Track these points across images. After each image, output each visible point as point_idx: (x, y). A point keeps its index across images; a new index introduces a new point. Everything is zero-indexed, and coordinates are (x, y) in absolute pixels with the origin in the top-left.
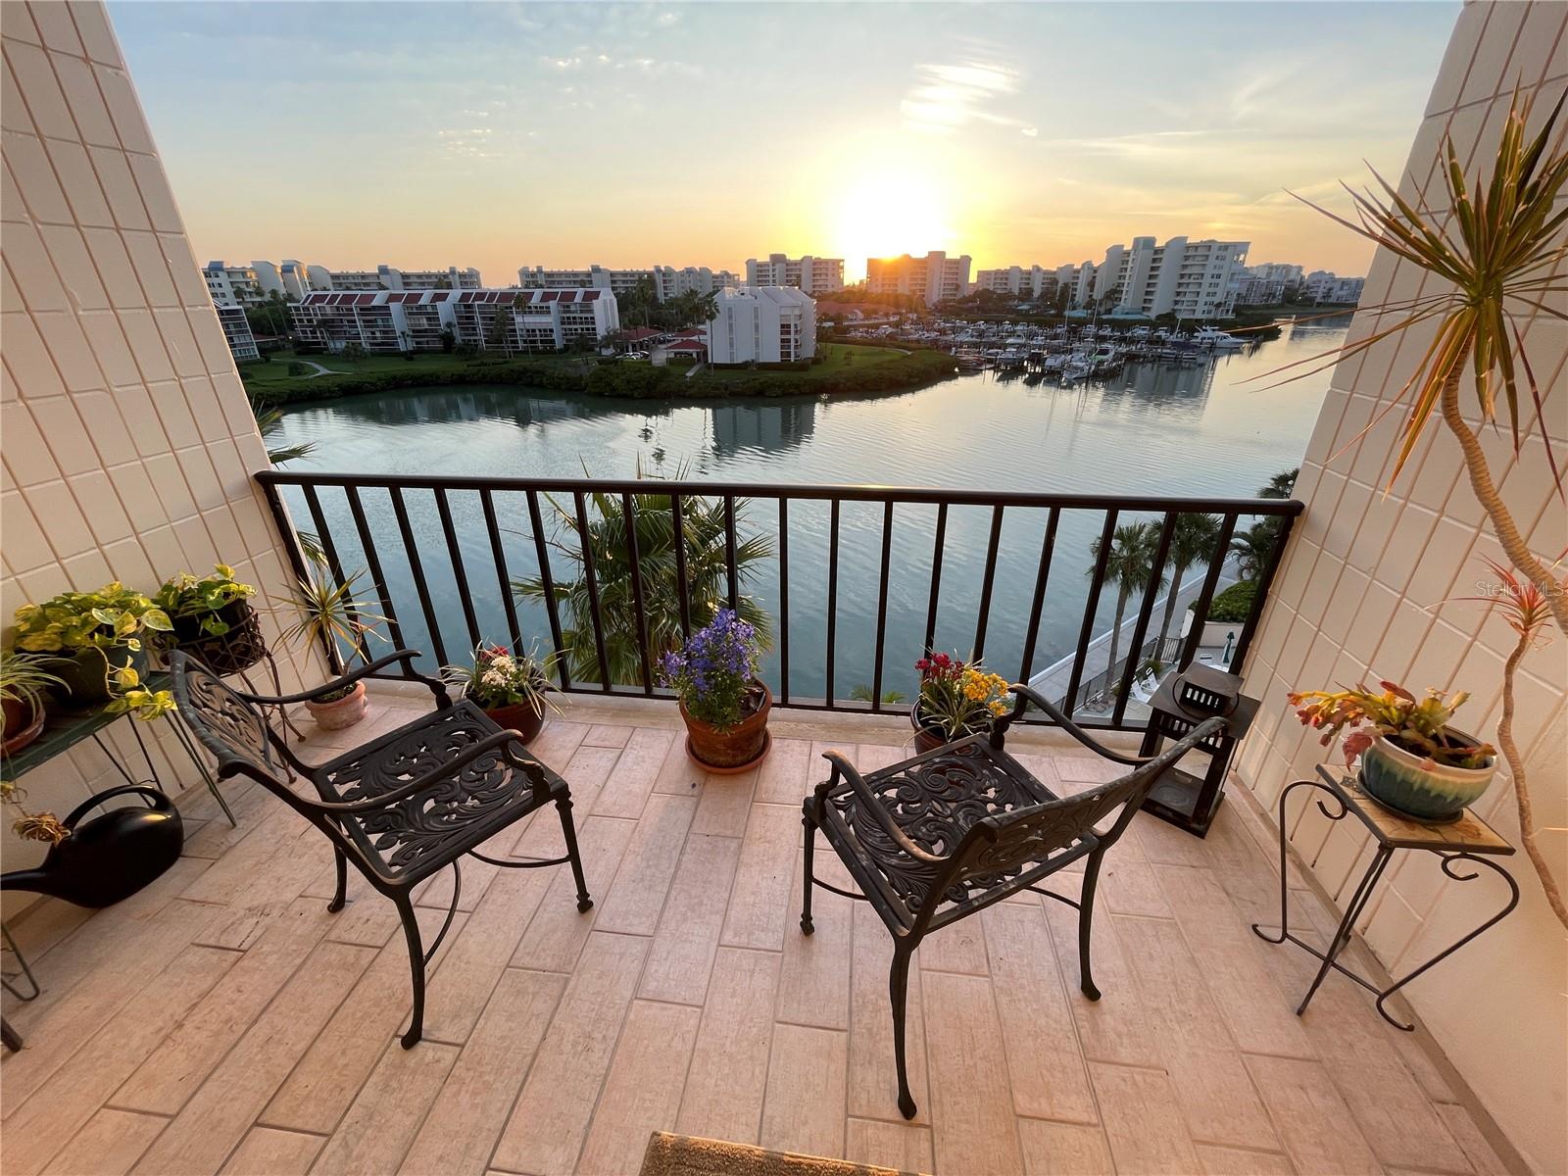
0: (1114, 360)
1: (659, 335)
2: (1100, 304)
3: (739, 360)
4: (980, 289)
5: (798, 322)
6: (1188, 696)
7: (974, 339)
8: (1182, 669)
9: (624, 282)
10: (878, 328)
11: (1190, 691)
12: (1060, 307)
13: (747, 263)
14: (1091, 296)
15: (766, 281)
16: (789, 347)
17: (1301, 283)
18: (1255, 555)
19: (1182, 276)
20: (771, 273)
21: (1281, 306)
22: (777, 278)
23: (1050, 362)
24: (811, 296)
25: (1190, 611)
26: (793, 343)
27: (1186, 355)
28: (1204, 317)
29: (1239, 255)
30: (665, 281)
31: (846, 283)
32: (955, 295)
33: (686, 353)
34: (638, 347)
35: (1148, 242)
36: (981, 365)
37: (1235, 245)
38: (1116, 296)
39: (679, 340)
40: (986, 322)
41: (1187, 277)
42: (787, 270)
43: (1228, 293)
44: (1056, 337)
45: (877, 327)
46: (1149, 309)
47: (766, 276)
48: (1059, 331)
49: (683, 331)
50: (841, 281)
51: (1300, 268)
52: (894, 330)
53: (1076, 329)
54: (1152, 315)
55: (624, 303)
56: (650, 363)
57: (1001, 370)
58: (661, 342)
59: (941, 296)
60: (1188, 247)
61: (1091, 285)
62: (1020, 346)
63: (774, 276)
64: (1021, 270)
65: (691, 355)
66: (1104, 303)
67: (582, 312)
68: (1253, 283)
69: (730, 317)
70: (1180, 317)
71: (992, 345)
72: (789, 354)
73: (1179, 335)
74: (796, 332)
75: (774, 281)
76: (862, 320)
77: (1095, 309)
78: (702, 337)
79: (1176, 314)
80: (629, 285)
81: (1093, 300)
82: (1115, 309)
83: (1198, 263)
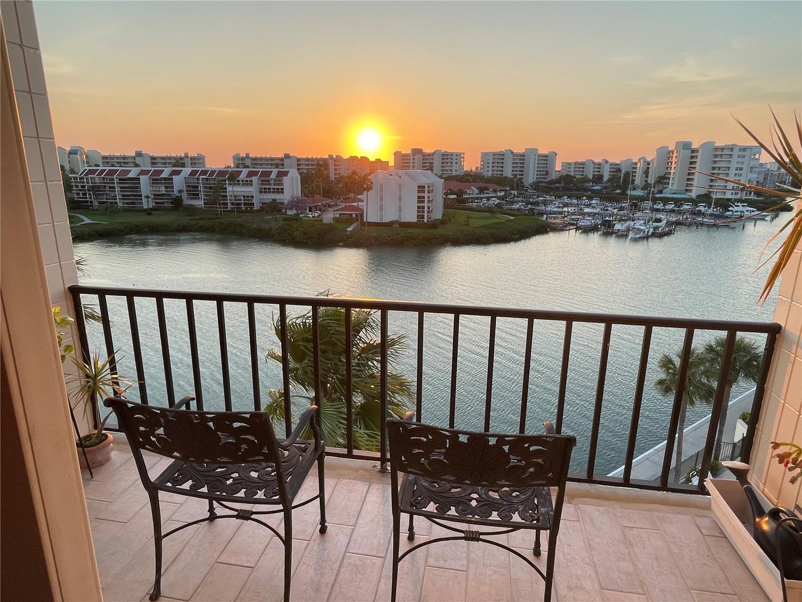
0: (666, 227)
1: (329, 201)
2: (654, 187)
3: (386, 220)
4: (564, 175)
9: (306, 165)
10: (489, 200)
12: (624, 188)
13: (394, 154)
14: (646, 181)
15: (407, 166)
16: (423, 212)
19: (714, 168)
20: (411, 161)
22: (416, 164)
23: (618, 227)
24: (441, 177)
25: (740, 421)
26: (426, 209)
28: (733, 197)
29: (755, 155)
30: (335, 165)
31: (465, 169)
32: (545, 178)
33: (348, 214)
34: (313, 209)
35: (687, 145)
36: (565, 226)
37: (751, 148)
38: (665, 181)
39: (343, 205)
40: (569, 197)
41: (717, 169)
42: (423, 159)
43: (749, 181)
44: (621, 209)
46: (691, 191)
47: (407, 163)
48: (623, 205)
49: (346, 199)
50: (462, 167)
52: (501, 202)
53: (636, 203)
54: (693, 195)
55: (306, 180)
56: (321, 220)
57: (582, 230)
58: (330, 206)
59: (535, 179)
60: (716, 149)
61: (646, 173)
62: (595, 215)
63: (413, 163)
64: (593, 162)
65: (351, 215)
66: (656, 186)
67: (275, 185)
68: (767, 174)
69: (381, 190)
70: (714, 196)
71: (574, 214)
72: (423, 217)
73: (715, 210)
74: (429, 201)
75: (413, 166)
76: (477, 194)
77: (650, 190)
78: (360, 204)
79: (711, 195)
80: (310, 167)
81: (648, 183)
82: (664, 190)
83: (725, 160)
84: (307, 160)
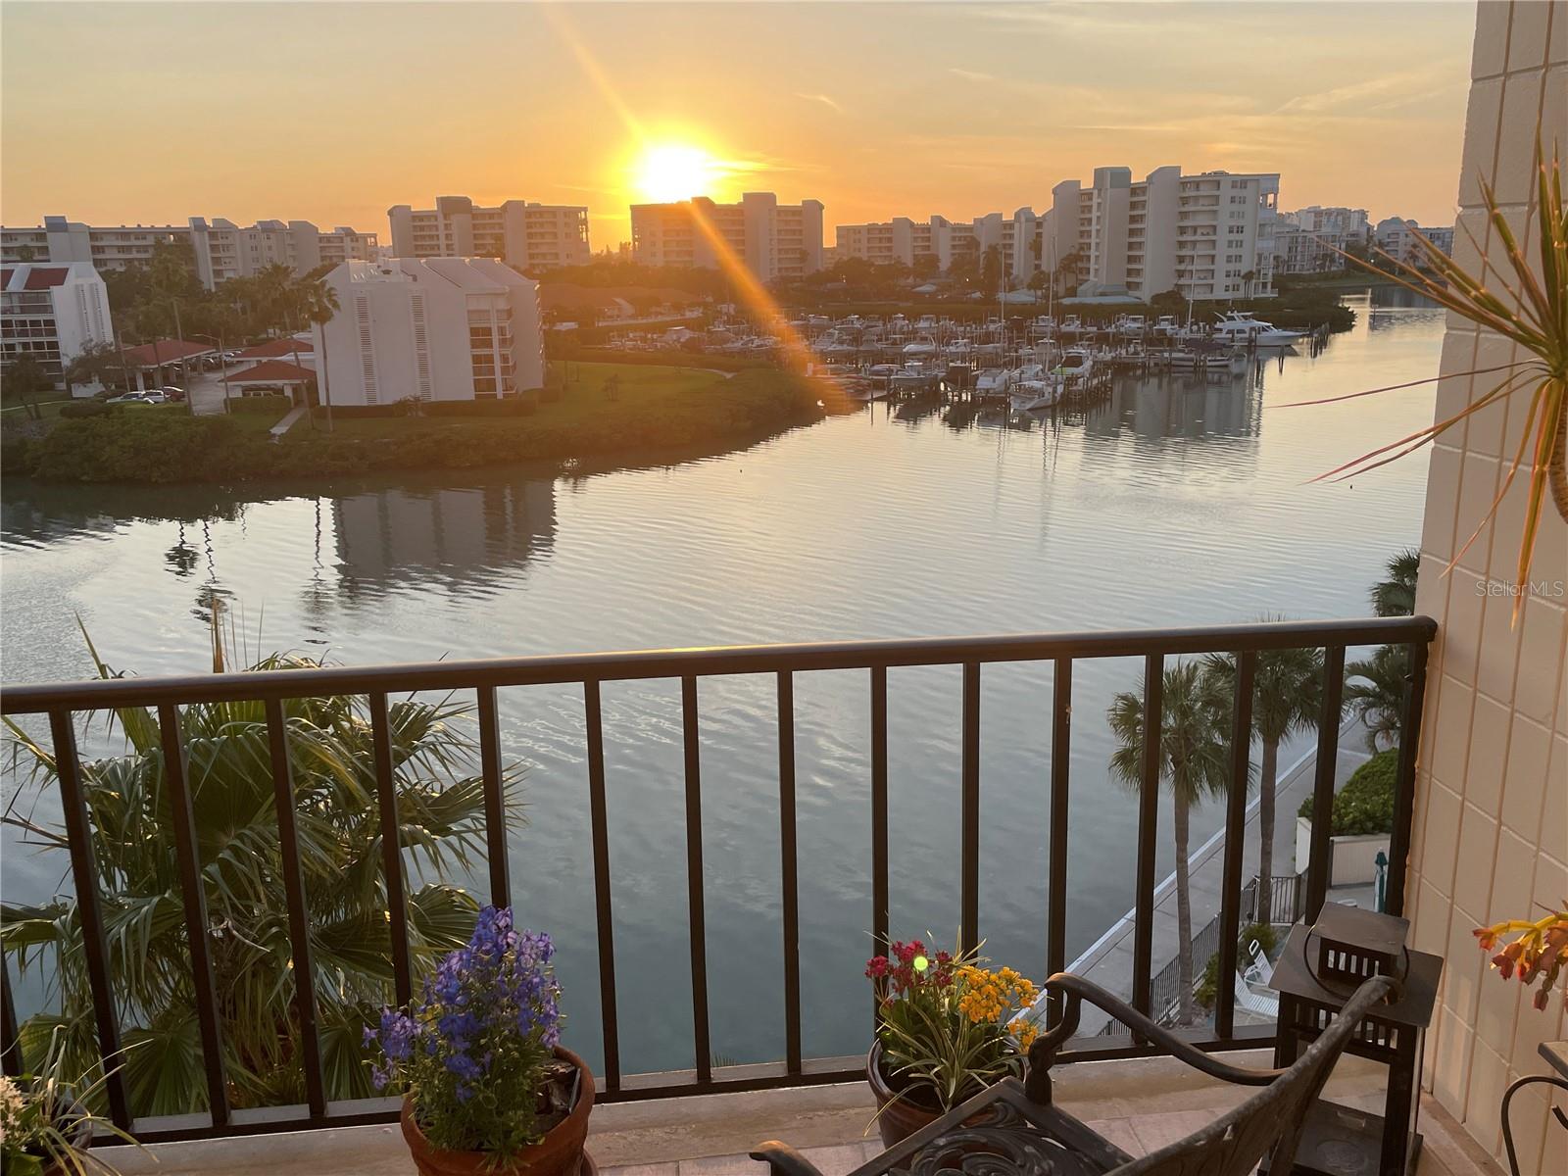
0: (1093, 375)
1: (205, 353)
2: (1056, 280)
3: (387, 398)
4: (845, 258)
5: (506, 324)
6: (1331, 965)
7: (845, 347)
8: (1310, 921)
9: (121, 249)
10: (664, 332)
11: (1332, 954)
12: (991, 288)
13: (390, 213)
14: (1037, 267)
15: (432, 247)
16: (492, 371)
17: (1370, 238)
18: (1391, 704)
19: (1182, 230)
20: (442, 233)
21: (1345, 275)
22: (455, 240)
23: (984, 383)
24: (528, 273)
25: (1303, 820)
26: (498, 365)
27: (1210, 360)
28: (1229, 296)
29: (1265, 196)
30: (214, 248)
31: (594, 250)
32: (801, 269)
33: (268, 388)
34: (158, 378)
35: (1121, 176)
36: (863, 392)
37: (1256, 179)
38: (1080, 265)
39: (252, 362)
40: (862, 316)
41: (1190, 231)
42: (475, 227)
43: (1260, 256)
44: (988, 338)
45: (662, 329)
46: (1137, 285)
47: (431, 237)
48: (992, 327)
49: (257, 345)
50: (584, 247)
51: (1363, 214)
52: (696, 335)
53: (1020, 324)
54: (1145, 295)
55: (123, 293)
56: (187, 409)
57: (901, 401)
58: (210, 368)
59: (776, 272)
60: (1185, 183)
61: (1036, 247)
62: (928, 357)
63: (448, 237)
64: (912, 224)
65: (281, 391)
66: (1062, 278)
67: (23, 310)
68: (1295, 239)
69: (363, 315)
70: (1190, 297)
71: (877, 358)
72: (492, 384)
73: (1195, 328)
74: (503, 342)
75: (449, 247)
76: (632, 317)
77: (1048, 289)
78: (303, 356)
79: (1183, 293)
80: (134, 255)
81: (1042, 272)
82: (1082, 288)
83: (1204, 208)
84: (123, 233)
